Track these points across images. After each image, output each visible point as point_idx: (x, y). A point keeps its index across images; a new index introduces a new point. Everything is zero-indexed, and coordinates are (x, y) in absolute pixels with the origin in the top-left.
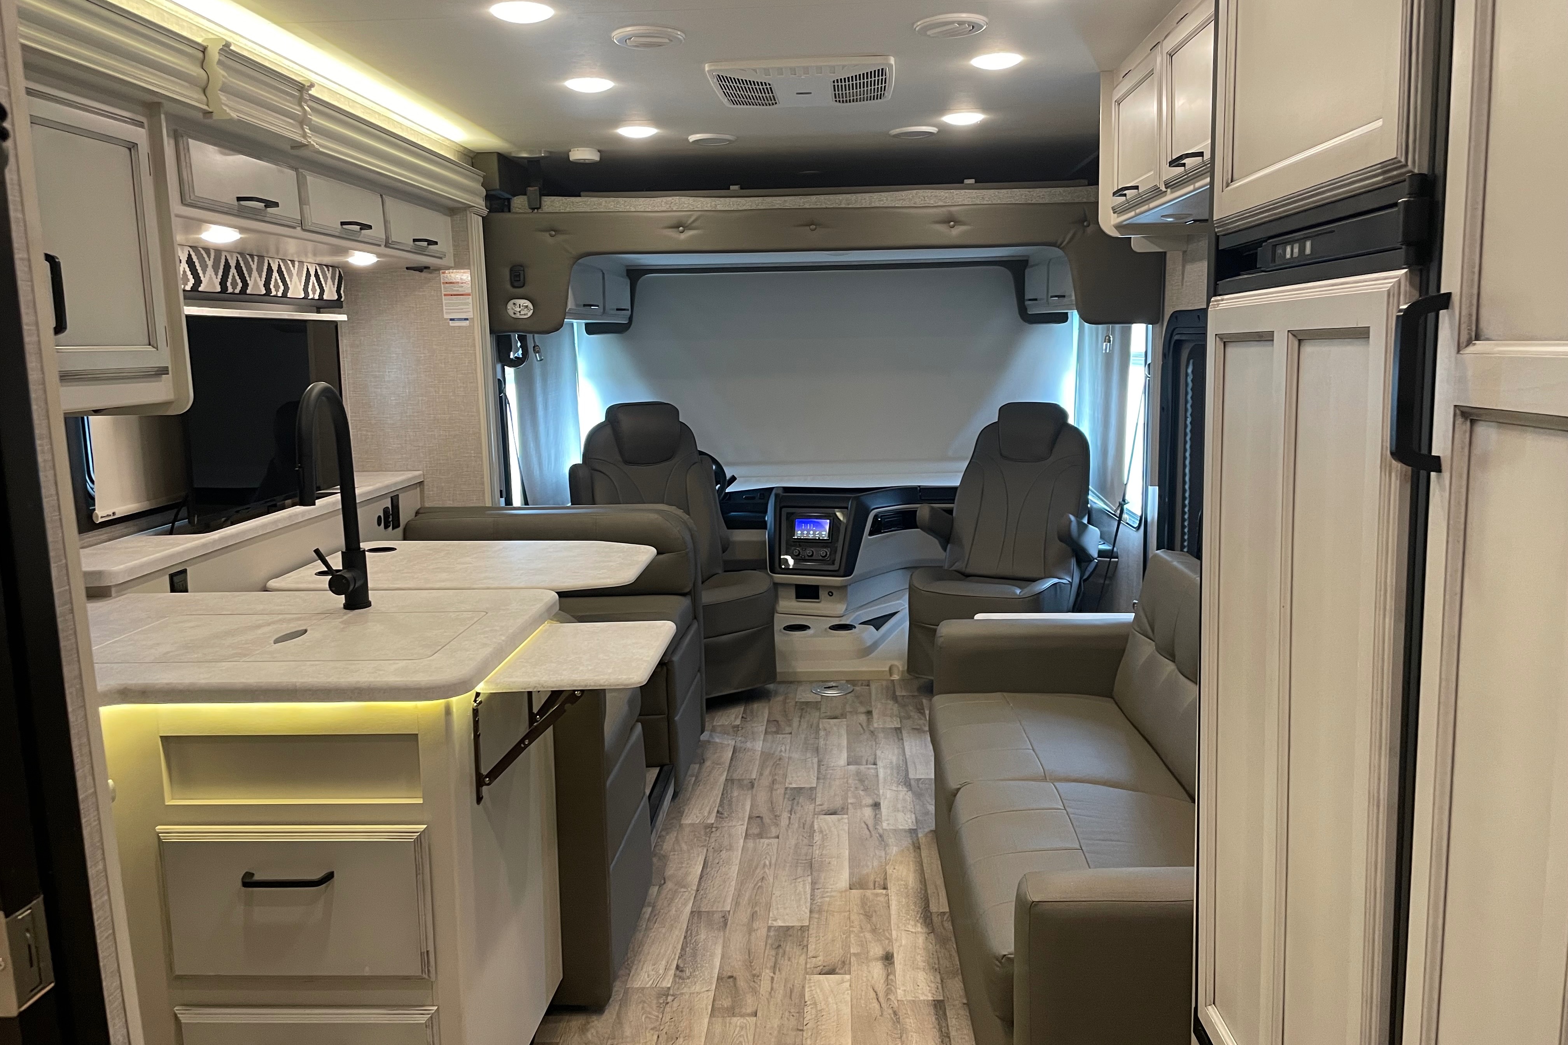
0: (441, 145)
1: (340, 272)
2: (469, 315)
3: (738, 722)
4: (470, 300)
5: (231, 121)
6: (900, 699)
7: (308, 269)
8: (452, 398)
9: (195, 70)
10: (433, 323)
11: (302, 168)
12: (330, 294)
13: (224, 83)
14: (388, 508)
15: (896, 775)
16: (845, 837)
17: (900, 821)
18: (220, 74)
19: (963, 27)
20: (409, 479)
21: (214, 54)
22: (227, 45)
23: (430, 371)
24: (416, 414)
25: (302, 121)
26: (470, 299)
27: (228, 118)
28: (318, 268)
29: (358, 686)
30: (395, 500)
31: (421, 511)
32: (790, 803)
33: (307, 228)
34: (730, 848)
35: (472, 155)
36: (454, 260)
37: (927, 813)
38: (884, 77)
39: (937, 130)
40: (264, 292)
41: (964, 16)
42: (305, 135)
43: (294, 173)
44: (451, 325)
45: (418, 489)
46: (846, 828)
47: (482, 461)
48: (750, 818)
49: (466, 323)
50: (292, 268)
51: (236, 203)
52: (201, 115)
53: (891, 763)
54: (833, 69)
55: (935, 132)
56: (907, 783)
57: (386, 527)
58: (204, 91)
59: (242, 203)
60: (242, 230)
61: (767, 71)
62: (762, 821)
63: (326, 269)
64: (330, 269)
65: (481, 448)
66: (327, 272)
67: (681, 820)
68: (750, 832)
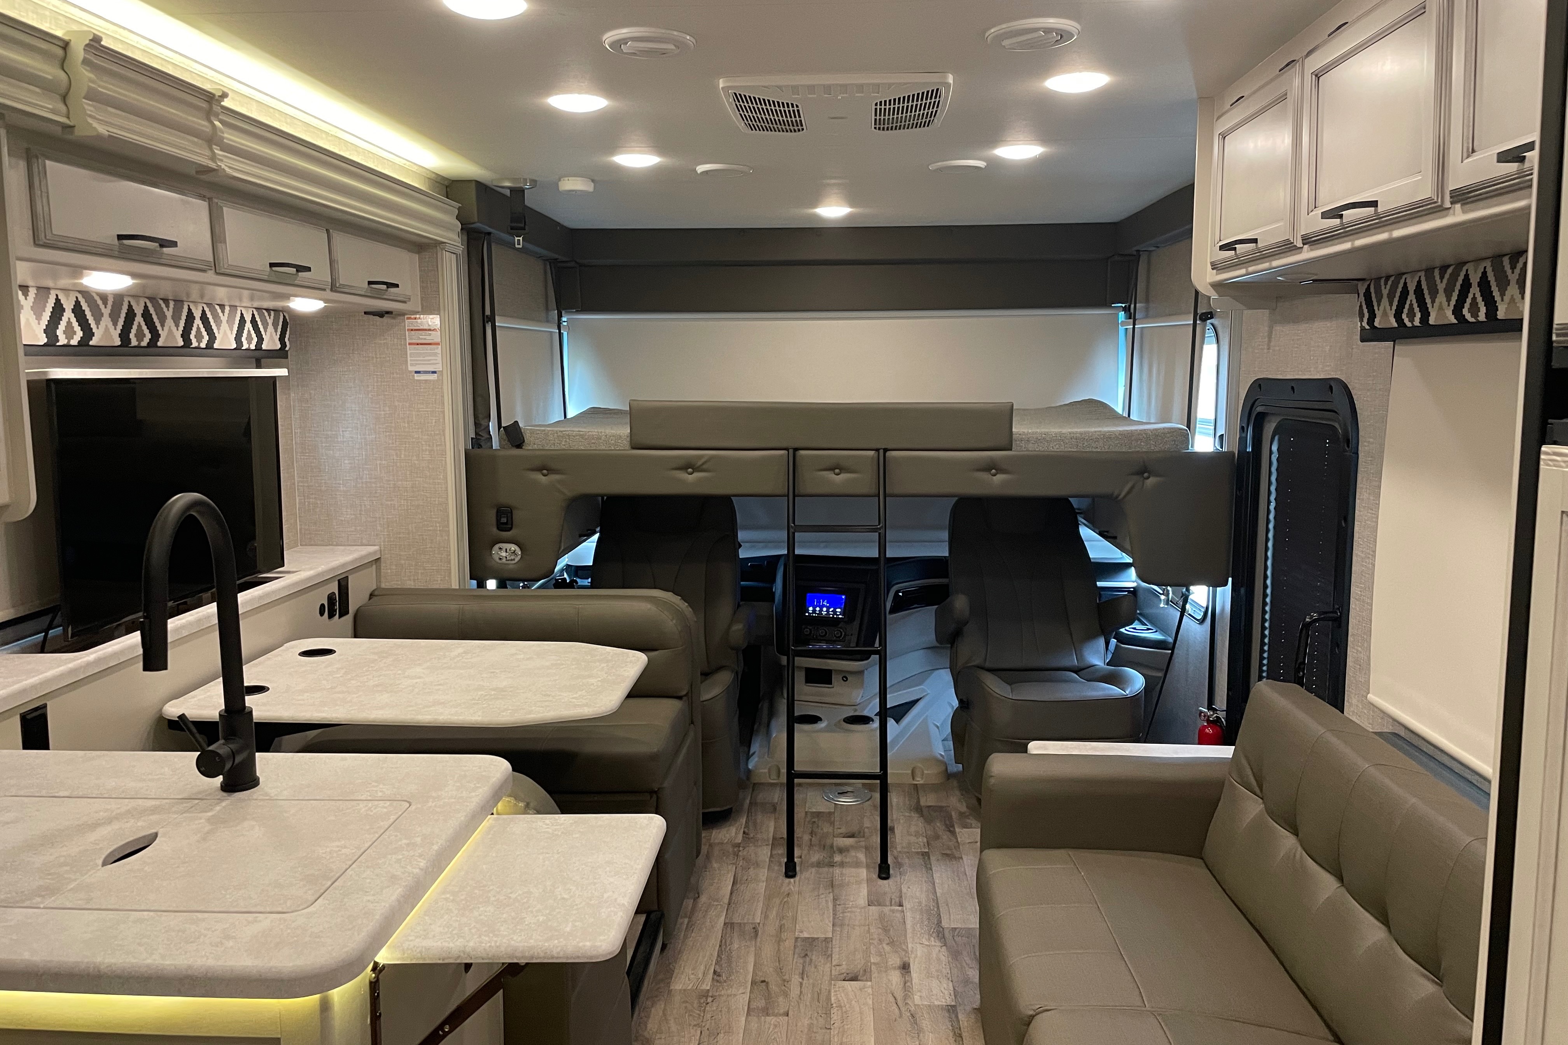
0: (407, 171)
1: (284, 316)
2: (438, 368)
3: (739, 839)
4: (439, 351)
5: (100, 137)
6: (925, 811)
7: (242, 314)
8: (416, 462)
9: (49, 71)
10: (395, 375)
11: (217, 198)
12: (271, 342)
13: (89, 88)
14: (334, 593)
15: (926, 923)
16: (869, 1019)
17: (934, 992)
18: (85, 77)
19: (1050, 36)
20: (362, 558)
21: (78, 50)
22: (96, 39)
23: (391, 431)
24: (374, 480)
25: (212, 140)
26: (438, 349)
27: (95, 134)
28: (256, 313)
29: (190, 972)
30: (343, 585)
31: (376, 593)
32: (801, 961)
33: (223, 271)
34: (729, 1031)
35: (446, 183)
36: (422, 304)
37: (967, 981)
38: (937, 99)
39: (985, 164)
40: (181, 343)
41: (1052, 22)
42: (213, 158)
43: (205, 204)
44: (416, 378)
45: (374, 566)
46: (870, 1002)
47: (448, 536)
48: (753, 983)
49: (434, 377)
50: (221, 314)
51: (116, 242)
52: (59, 129)
53: (920, 903)
54: (877, 87)
55: (983, 166)
56: (940, 933)
57: (331, 616)
58: (64, 98)
59: (127, 242)
60: (134, 275)
61: (795, 89)
62: (767, 987)
63: (266, 314)
64: (272, 313)
65: (448, 521)
66: (268, 318)
67: (669, 983)
68: (754, 1005)
